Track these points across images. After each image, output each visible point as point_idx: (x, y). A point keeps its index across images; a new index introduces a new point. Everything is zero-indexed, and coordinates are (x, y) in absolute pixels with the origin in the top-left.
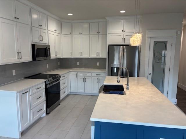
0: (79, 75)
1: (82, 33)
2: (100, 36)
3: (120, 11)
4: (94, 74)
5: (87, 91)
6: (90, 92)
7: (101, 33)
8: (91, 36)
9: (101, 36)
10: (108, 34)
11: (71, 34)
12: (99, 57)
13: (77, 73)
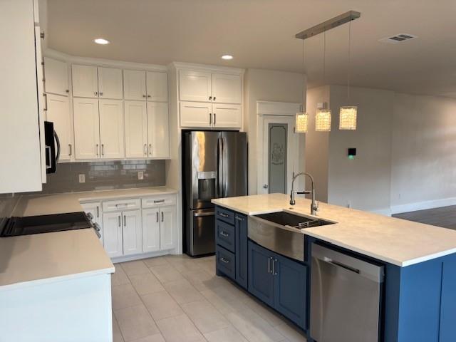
0: (104, 210)
1: (101, 94)
2: (152, 105)
3: (223, 55)
4: (148, 202)
5: (130, 250)
6: (140, 252)
7: (153, 99)
8: (127, 104)
9: (154, 104)
10: (178, 102)
11: (67, 94)
12: (150, 156)
13: (98, 204)
